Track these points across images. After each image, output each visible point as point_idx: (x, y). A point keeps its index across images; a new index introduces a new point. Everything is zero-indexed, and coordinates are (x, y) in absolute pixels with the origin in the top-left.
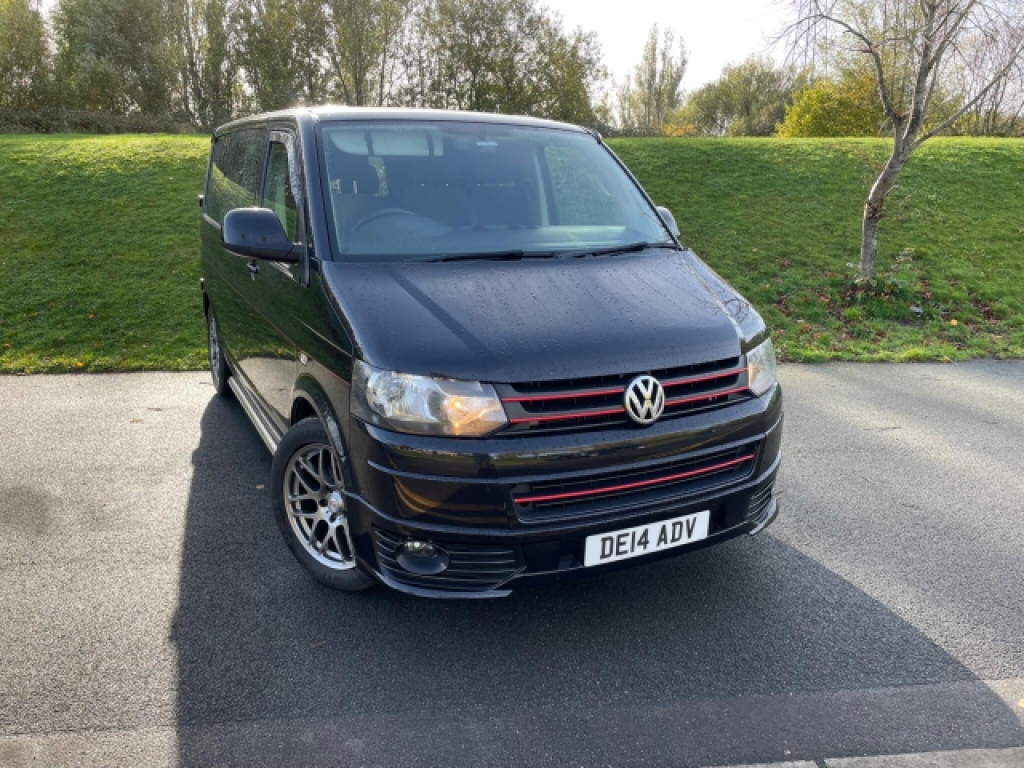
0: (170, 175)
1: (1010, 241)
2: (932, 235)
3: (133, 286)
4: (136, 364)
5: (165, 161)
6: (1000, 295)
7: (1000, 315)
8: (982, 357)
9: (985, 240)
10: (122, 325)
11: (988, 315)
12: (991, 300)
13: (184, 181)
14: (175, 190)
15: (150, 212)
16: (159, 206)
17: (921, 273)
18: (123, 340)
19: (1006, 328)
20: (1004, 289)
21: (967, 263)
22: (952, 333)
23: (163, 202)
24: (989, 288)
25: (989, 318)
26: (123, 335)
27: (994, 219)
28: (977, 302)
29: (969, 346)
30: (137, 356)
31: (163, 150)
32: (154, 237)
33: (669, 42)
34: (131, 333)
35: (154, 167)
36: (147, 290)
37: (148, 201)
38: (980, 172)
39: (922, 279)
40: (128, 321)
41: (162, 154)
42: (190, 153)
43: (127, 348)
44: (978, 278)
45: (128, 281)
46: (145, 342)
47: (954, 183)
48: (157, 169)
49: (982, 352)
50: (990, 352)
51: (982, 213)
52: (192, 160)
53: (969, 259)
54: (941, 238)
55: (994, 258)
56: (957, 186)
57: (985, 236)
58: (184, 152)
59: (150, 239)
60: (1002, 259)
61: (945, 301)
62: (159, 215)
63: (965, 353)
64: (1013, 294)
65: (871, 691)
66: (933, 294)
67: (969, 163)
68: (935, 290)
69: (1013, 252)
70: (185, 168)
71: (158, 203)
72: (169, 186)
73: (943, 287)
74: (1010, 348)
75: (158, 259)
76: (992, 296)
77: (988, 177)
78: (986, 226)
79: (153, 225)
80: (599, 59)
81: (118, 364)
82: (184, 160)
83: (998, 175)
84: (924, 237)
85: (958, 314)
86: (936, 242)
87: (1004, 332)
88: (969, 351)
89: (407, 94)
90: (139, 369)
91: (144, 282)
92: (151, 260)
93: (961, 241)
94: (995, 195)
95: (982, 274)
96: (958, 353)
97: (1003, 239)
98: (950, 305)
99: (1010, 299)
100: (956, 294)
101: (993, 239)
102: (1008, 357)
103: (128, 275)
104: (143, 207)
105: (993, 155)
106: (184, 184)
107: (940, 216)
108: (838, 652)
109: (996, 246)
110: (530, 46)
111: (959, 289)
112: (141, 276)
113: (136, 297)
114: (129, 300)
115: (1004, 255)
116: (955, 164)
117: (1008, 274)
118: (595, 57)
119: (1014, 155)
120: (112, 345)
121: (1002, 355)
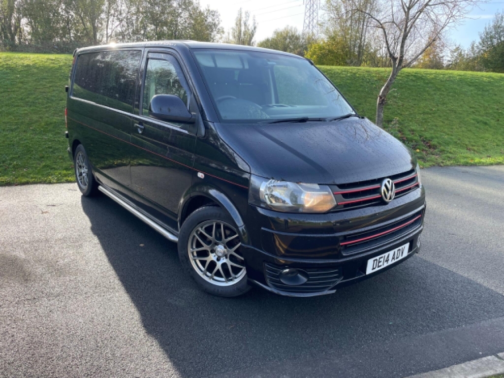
0: (17, 74)
1: (430, 114)
2: (399, 112)
3: (8, 136)
4: (24, 180)
5: (12, 66)
6: (432, 138)
7: (434, 147)
8: (434, 165)
9: (420, 114)
10: (7, 158)
11: (430, 147)
12: (429, 140)
13: (26, 77)
14: (22, 83)
15: (9, 95)
16: (14, 91)
17: (399, 129)
18: (11, 166)
19: (438, 153)
20: (433, 135)
21: (415, 124)
22: (419, 155)
23: (16, 89)
24: (427, 135)
25: (430, 148)
26: (10, 164)
27: (422, 105)
28: (424, 141)
29: (428, 161)
30: (23, 175)
31: (9, 60)
32: (15, 108)
33: (247, 18)
34: (15, 163)
35: (7, 70)
36: (18, 138)
37: (7, 88)
38: (411, 83)
39: (400, 131)
40: (11, 156)
41: (9, 63)
42: (26, 62)
43: (15, 171)
44: (421, 131)
45: (4, 133)
46: (24, 168)
47: (402, 88)
48: (8, 71)
49: (433, 163)
50: (436, 163)
51: (416, 102)
52: (28, 66)
53: (416, 123)
54: (403, 113)
55: (426, 122)
56: (404, 90)
57: (421, 112)
58: (22, 61)
59: (14, 109)
60: (429, 122)
61: (412, 141)
62: (15, 96)
63: (427, 164)
64: (437, 138)
65: (494, 320)
66: (407, 138)
67: (406, 80)
68: (407, 136)
69: (432, 119)
70: (25, 71)
71: (13, 90)
72: (18, 80)
73: (409, 135)
74: (444, 161)
75: (21, 121)
76: (429, 139)
77: (415, 86)
78: (419, 108)
79: (13, 102)
80: (219, 23)
81: (13, 180)
82: (23, 66)
83: (419, 85)
84: (396, 113)
85: (418, 147)
86: (401, 115)
87: (439, 154)
88: (428, 163)
89: (120, 35)
90: (27, 183)
91: (15, 134)
92: (16, 121)
93: (411, 114)
94: (420, 94)
95: (423, 129)
96: (425, 164)
97: (428, 113)
98: (414, 143)
99: (436, 140)
100: (416, 138)
101: (424, 113)
102: (444, 166)
103: (4, 130)
104: (4, 92)
105: (415, 76)
106: (26, 79)
107: (400, 103)
108: (469, 304)
109: (426, 116)
110: (185, 15)
111: (416, 136)
112: (12, 130)
113: (12, 143)
114: (9, 144)
115: (429, 120)
116: (401, 80)
117: (433, 129)
118: (217, 23)
119: (423, 76)
120: (5, 170)
121: (442, 165)
